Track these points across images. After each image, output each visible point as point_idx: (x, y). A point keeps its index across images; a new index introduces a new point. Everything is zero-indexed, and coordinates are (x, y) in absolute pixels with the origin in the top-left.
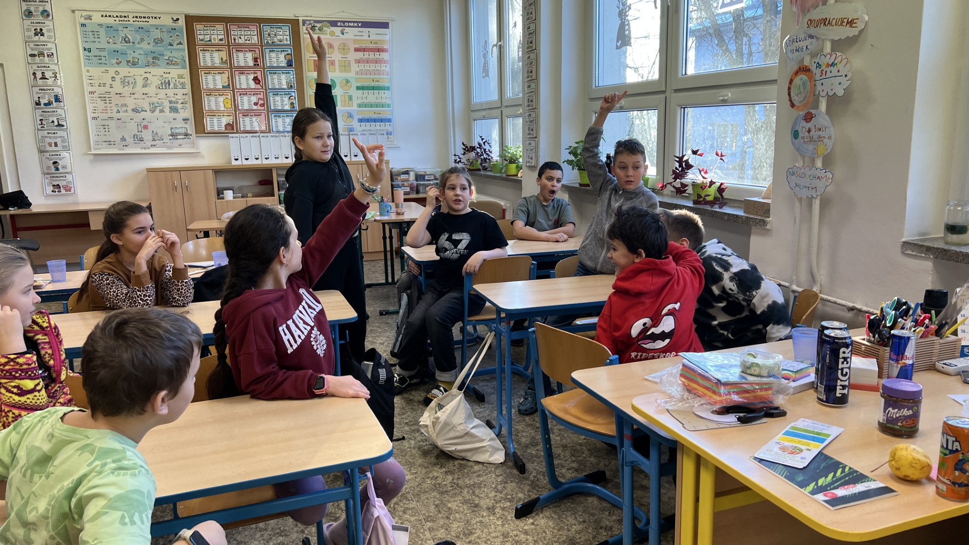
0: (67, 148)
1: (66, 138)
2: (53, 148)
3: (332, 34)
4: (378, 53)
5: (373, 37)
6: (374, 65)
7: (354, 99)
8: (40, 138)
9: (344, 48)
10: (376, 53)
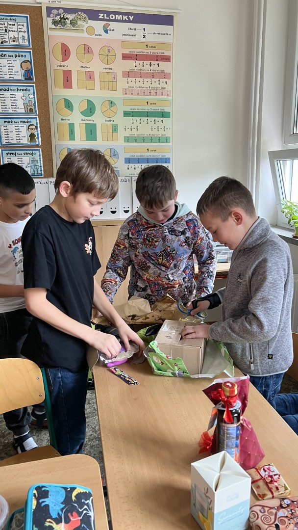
3: (91, 30)
4: (156, 63)
5: (150, 38)
6: (149, 80)
7: (120, 129)
9: (107, 53)
10: (153, 63)
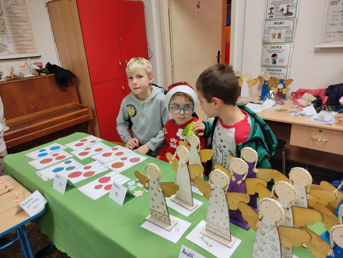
0: (289, 40)
1: (291, 28)
2: (276, 40)
8: (266, 28)
